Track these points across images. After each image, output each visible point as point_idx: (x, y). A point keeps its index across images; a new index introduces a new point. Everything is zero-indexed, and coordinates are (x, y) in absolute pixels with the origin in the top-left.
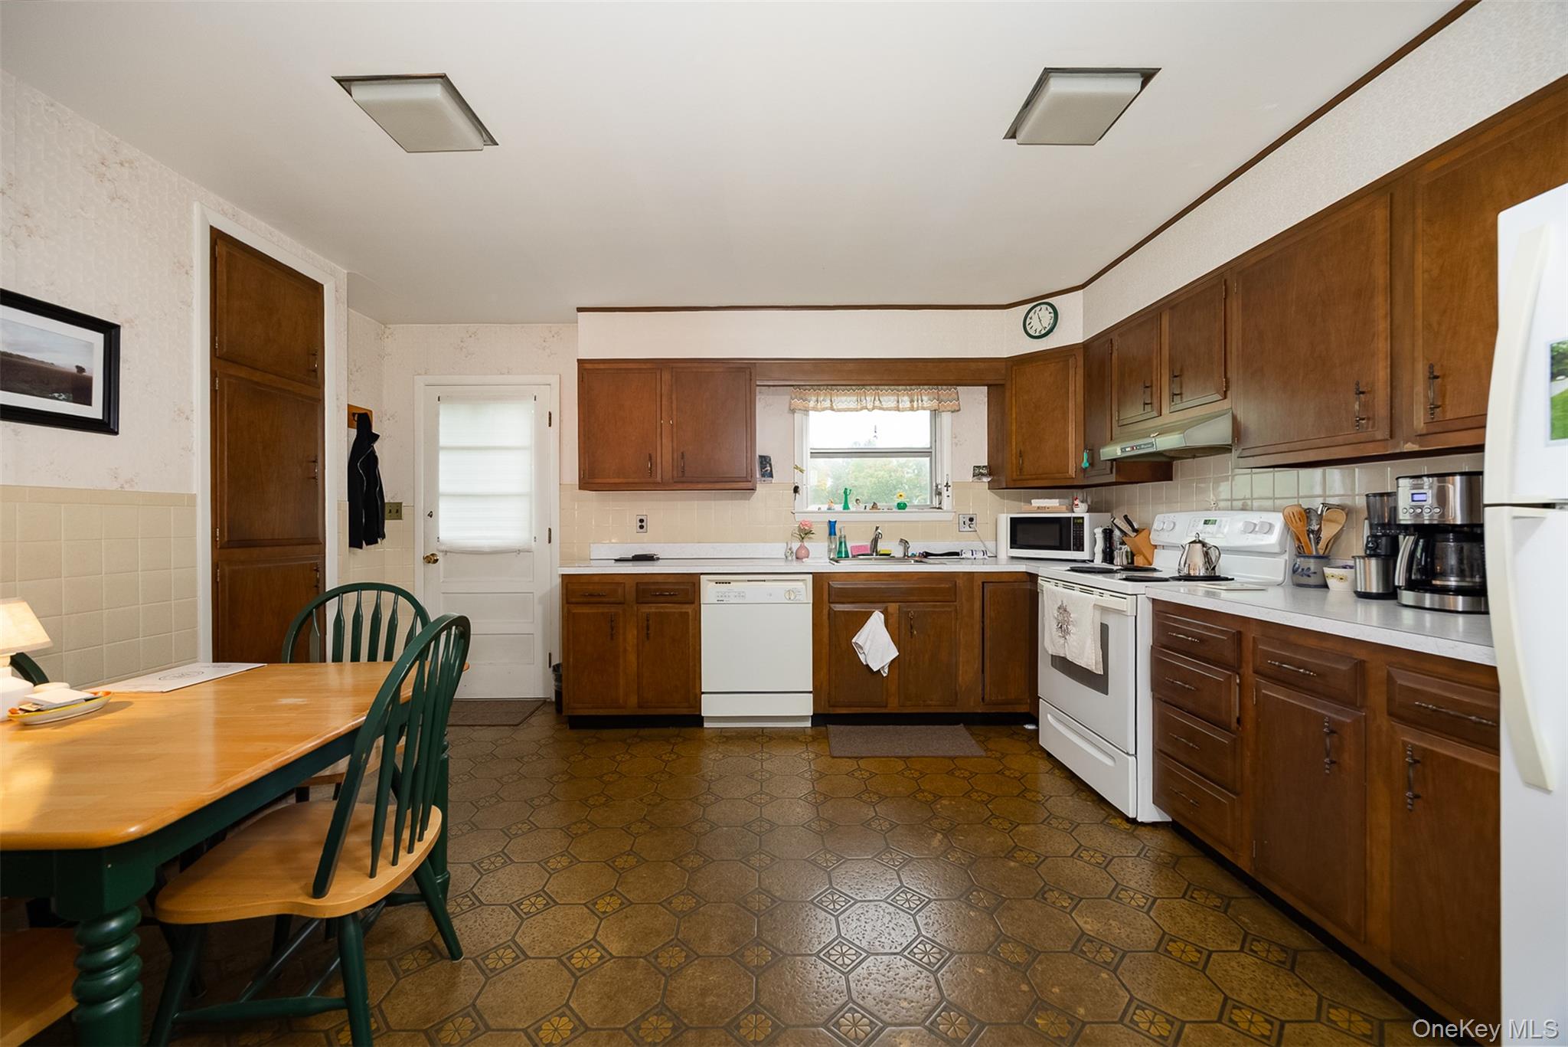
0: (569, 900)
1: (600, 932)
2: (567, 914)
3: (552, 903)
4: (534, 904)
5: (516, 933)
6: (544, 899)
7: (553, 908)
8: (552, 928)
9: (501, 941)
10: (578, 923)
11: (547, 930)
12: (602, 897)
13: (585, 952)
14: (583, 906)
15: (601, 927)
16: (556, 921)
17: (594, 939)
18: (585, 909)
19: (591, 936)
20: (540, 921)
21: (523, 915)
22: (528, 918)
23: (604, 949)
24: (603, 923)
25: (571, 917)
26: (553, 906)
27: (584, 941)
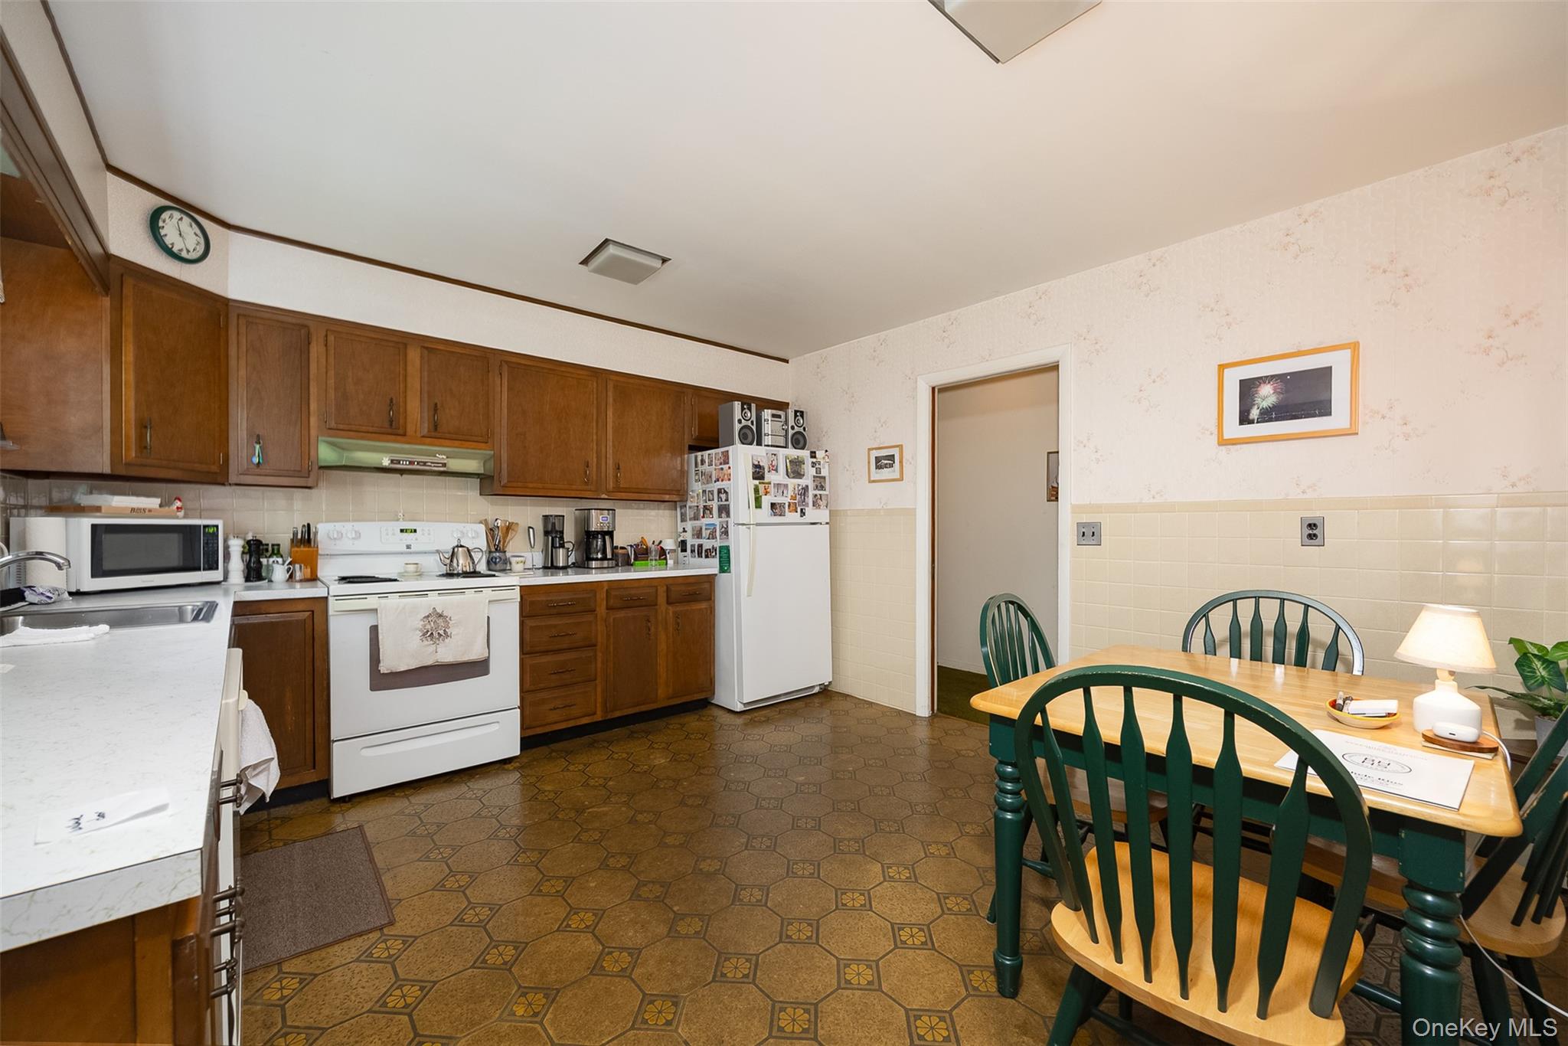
0: (880, 921)
1: (878, 882)
2: (891, 910)
3: (896, 927)
4: (912, 936)
5: (939, 917)
6: (900, 936)
7: (898, 922)
8: (909, 905)
9: (953, 917)
10: (887, 898)
11: (913, 906)
12: (853, 909)
13: (897, 876)
14: (874, 909)
15: (874, 885)
16: (902, 909)
17: (885, 880)
18: (873, 906)
19: (885, 883)
20: (914, 916)
21: (926, 930)
22: (923, 925)
23: (883, 872)
24: (870, 887)
25: (889, 906)
26: (896, 924)
27: (893, 884)
